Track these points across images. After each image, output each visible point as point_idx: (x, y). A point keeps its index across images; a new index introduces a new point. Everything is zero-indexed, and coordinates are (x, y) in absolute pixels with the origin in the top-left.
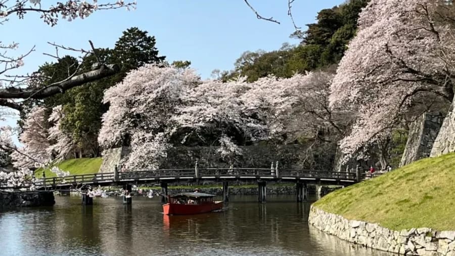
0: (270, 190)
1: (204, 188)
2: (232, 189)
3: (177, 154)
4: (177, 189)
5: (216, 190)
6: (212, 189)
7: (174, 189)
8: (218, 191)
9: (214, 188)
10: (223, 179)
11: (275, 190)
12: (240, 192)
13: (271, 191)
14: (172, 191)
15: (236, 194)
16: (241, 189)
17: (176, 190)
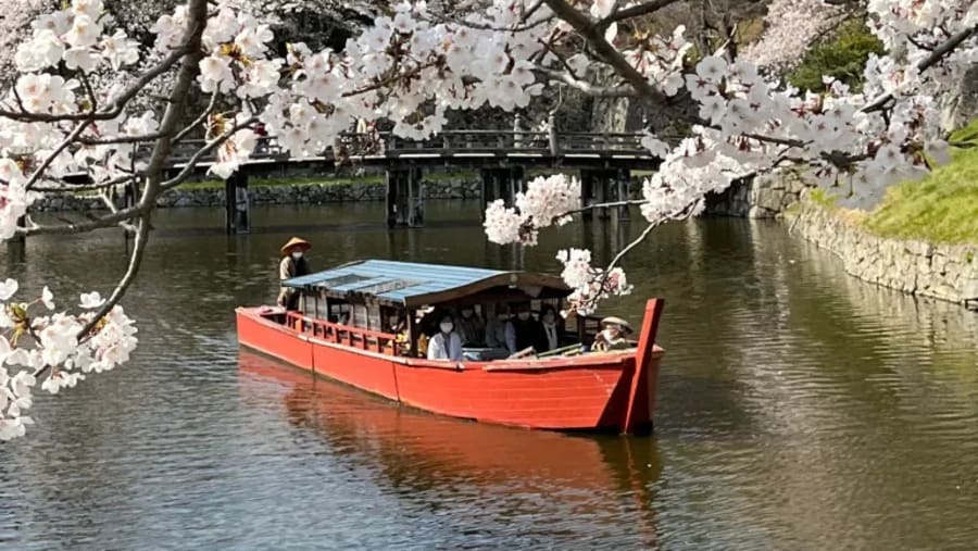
0: (445, 188)
1: (277, 187)
2: (348, 186)
3: (196, 100)
4: (206, 190)
5: (308, 189)
6: (296, 188)
7: (198, 190)
8: (312, 193)
9: (301, 185)
10: (407, 160)
11: (455, 189)
12: (369, 193)
13: (447, 190)
14: (190, 194)
15: (358, 200)
16: (371, 187)
17: (203, 193)
